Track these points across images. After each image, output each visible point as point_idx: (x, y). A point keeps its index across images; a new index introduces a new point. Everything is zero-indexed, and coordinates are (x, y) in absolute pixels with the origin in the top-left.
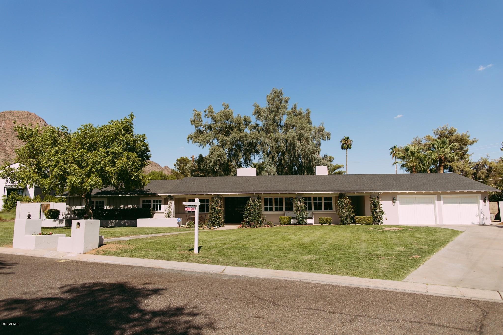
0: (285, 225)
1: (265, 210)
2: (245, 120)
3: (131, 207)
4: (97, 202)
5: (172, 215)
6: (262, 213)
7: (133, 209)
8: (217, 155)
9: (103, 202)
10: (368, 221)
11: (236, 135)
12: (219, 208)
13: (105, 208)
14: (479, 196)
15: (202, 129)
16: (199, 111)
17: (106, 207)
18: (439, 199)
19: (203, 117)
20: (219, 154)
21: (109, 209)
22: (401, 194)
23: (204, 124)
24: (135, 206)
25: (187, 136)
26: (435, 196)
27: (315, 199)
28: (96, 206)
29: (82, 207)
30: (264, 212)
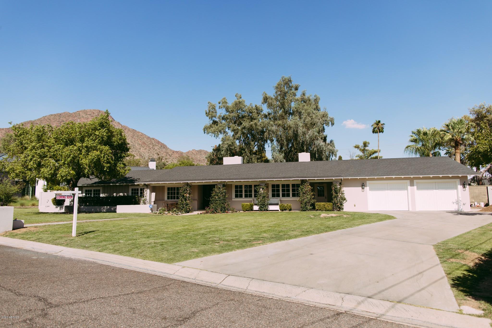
0: (247, 212)
1: (235, 197)
2: (257, 109)
3: (122, 195)
4: (94, 190)
5: (148, 202)
6: (233, 200)
7: (124, 196)
8: (227, 144)
9: (99, 190)
10: (327, 208)
11: (246, 124)
12: (188, 195)
13: (101, 196)
14: (458, 181)
15: (217, 120)
16: (213, 103)
17: (101, 194)
18: (412, 185)
19: (217, 108)
20: (230, 143)
21: (105, 196)
22: (369, 179)
23: (218, 114)
24: (126, 194)
25: (203, 127)
26: (408, 181)
27: (283, 186)
28: (94, 194)
29: (83, 195)
30: (234, 199)
